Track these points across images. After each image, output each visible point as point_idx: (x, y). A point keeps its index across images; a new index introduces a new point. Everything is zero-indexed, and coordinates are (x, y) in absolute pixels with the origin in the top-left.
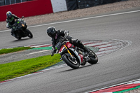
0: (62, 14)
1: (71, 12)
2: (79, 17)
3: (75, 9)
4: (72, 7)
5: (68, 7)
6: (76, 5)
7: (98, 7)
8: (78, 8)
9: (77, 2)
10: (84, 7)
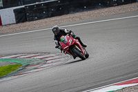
0: (11, 27)
1: (19, 24)
2: (27, 30)
3: (23, 22)
4: (21, 19)
5: (16, 20)
6: (24, 18)
7: (46, 20)
8: (26, 21)
9: (26, 15)
10: (33, 20)
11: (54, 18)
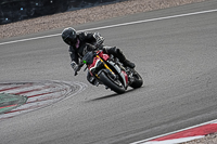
11: (39, 20)
